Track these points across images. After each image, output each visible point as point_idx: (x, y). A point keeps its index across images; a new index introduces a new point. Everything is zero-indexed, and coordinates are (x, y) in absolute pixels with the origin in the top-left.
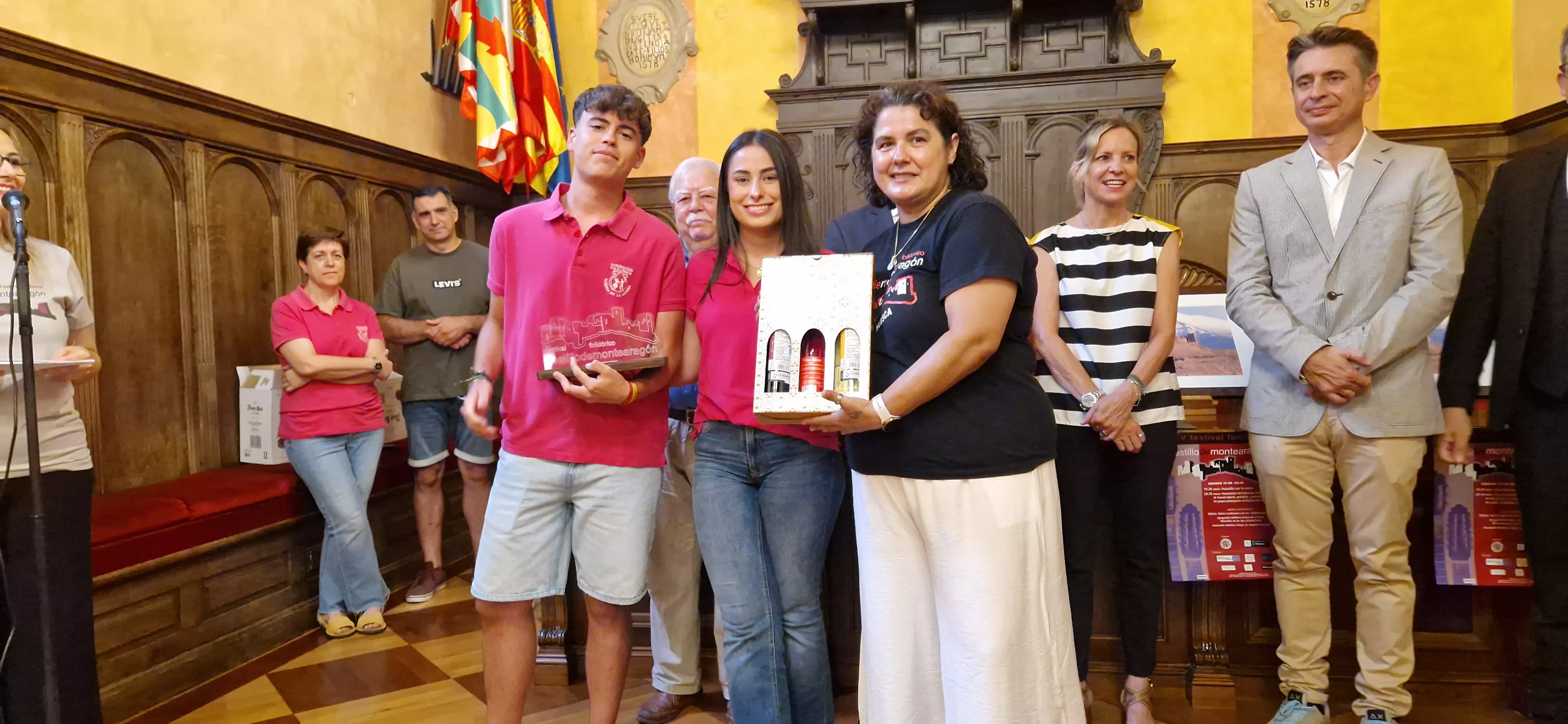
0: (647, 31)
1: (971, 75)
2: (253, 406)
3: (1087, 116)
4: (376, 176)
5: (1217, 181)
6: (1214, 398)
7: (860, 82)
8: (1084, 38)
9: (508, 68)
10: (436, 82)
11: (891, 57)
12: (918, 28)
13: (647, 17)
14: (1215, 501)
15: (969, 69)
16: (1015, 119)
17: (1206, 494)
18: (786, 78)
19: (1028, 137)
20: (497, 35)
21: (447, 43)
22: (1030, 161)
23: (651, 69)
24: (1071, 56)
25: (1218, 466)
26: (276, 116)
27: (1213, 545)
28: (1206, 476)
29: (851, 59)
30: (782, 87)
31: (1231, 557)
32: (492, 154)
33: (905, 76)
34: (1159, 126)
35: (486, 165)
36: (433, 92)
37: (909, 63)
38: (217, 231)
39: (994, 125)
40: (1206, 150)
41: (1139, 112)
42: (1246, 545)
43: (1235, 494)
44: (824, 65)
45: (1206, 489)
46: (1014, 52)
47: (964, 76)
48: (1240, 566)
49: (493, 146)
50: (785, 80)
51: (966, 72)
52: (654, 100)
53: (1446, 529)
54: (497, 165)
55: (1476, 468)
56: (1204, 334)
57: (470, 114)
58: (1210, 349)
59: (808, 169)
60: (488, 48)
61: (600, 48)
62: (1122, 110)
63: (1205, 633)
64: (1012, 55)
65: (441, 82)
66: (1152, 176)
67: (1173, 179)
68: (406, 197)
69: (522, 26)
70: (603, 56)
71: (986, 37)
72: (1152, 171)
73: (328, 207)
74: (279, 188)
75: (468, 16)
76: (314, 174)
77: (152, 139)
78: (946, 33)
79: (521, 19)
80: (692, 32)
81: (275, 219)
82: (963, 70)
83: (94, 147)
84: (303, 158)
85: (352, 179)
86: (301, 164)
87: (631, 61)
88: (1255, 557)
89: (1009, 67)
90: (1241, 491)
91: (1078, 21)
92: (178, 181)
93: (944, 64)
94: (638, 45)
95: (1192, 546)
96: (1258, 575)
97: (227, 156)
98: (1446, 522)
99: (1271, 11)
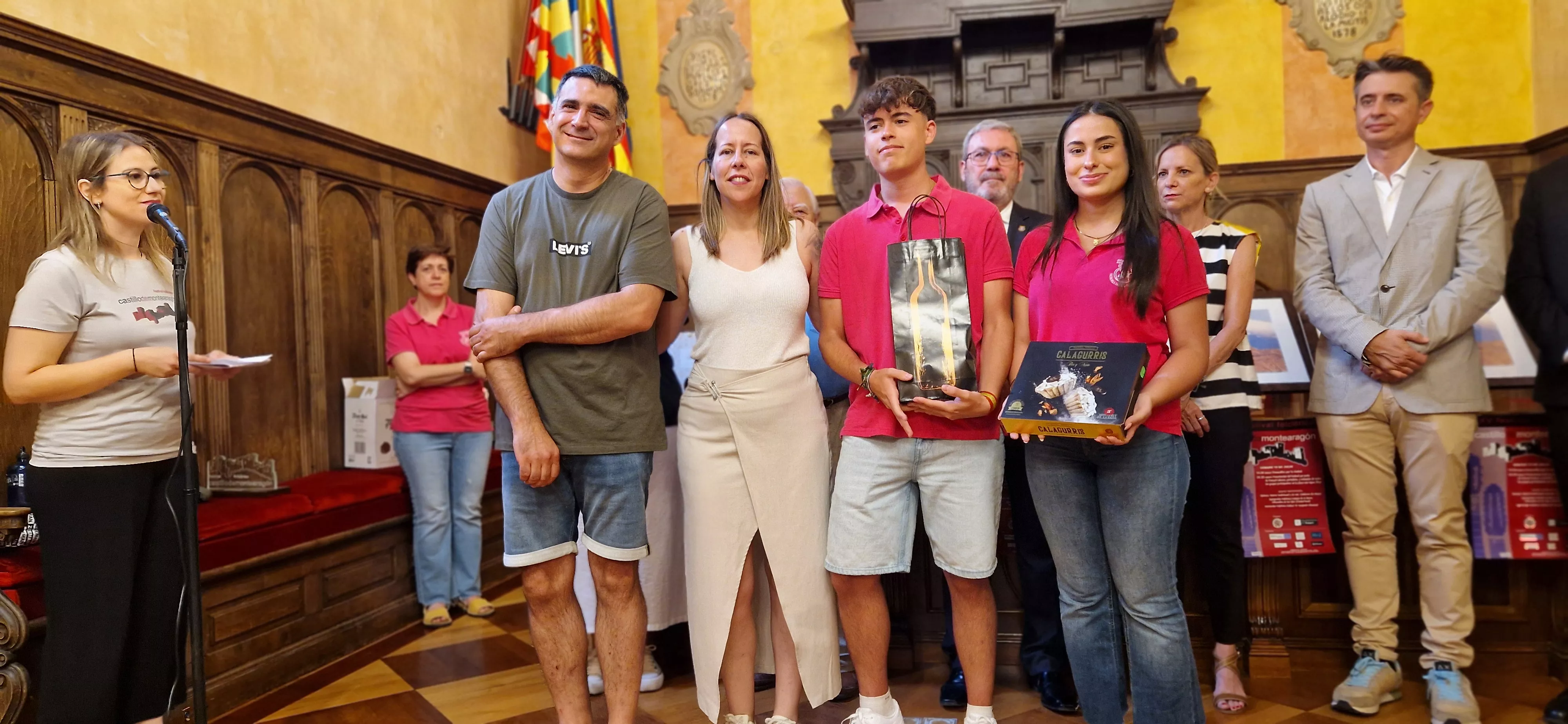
0: (706, 66)
1: (1015, 104)
2: (358, 414)
4: (461, 202)
5: (1253, 201)
8: (1122, 68)
10: (512, 116)
11: (941, 87)
12: (964, 61)
13: (706, 54)
14: (1267, 484)
15: (1013, 98)
17: (1259, 477)
18: (838, 108)
21: (523, 80)
23: (709, 102)
24: (1110, 85)
25: (1268, 452)
26: (378, 147)
27: (1265, 524)
28: (1258, 461)
30: (835, 117)
31: (1282, 535)
33: (952, 105)
36: (509, 125)
37: (956, 93)
38: (327, 253)
40: (1244, 172)
42: (1296, 524)
43: (1285, 477)
45: (1258, 473)
46: (1057, 81)
47: (1008, 105)
48: (1291, 543)
50: (837, 111)
51: (1011, 101)
53: (1482, 508)
55: (1508, 450)
59: (859, 194)
61: (662, 83)
62: (1160, 135)
63: (1259, 609)
64: (1054, 84)
65: (517, 115)
70: (664, 90)
71: (1029, 68)
73: (420, 231)
74: (379, 213)
75: (545, 53)
76: (408, 200)
77: (275, 167)
78: (991, 64)
79: (592, 56)
80: (749, 66)
81: (375, 242)
82: (1008, 100)
83: (227, 174)
84: (398, 184)
85: (441, 205)
86: (400, 192)
87: (691, 94)
88: (1306, 535)
89: (1051, 96)
90: (1290, 474)
91: (1117, 52)
92: (294, 207)
93: (989, 94)
94: (698, 80)
95: (1246, 524)
96: (1311, 551)
97: (335, 183)
98: (1482, 501)
99: (1301, 40)
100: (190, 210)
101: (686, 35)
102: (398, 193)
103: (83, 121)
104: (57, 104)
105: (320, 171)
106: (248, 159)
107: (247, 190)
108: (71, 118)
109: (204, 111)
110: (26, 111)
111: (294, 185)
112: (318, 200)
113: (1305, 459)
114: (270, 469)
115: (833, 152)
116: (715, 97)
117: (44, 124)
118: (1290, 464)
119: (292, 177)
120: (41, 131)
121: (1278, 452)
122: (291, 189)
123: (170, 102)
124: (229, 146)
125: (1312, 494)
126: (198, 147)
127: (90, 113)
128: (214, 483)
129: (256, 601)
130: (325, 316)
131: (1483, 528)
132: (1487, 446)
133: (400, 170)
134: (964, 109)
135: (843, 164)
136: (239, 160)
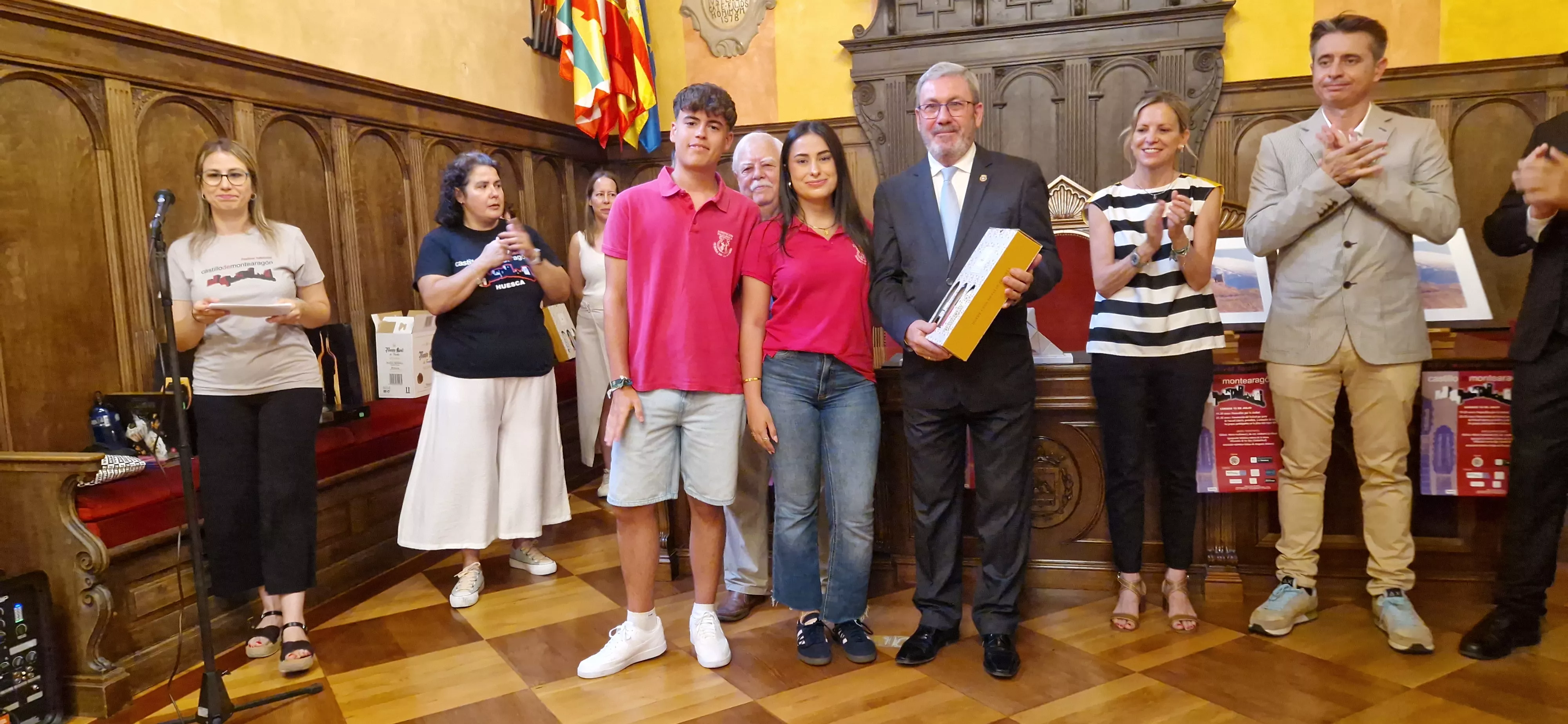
1: (1037, 20)
2: (390, 348)
3: (1150, 57)
4: (487, 137)
5: (1276, 118)
6: (1236, 333)
7: (930, 30)
9: (601, 31)
10: (536, 46)
11: (960, 6)
14: (1225, 424)
15: (1035, 14)
16: (1077, 62)
17: (1218, 418)
18: (859, 28)
19: (1091, 78)
20: (590, 1)
21: (545, 10)
22: (1094, 102)
25: (1229, 394)
26: (404, 90)
27: (1223, 461)
28: (1219, 403)
29: (922, 9)
30: (855, 37)
31: (1238, 472)
32: (588, 112)
33: (972, 24)
34: (1220, 64)
35: (583, 122)
36: (534, 55)
37: (977, 10)
38: (361, 197)
39: (1059, 68)
40: (1265, 87)
41: (1200, 52)
42: (1252, 462)
43: (1244, 417)
44: (895, 15)
45: (1218, 414)
47: (1030, 22)
48: (1246, 481)
49: (589, 105)
50: (858, 31)
52: (735, 53)
53: (1431, 447)
54: (593, 122)
55: (1460, 393)
56: (1232, 275)
57: (568, 76)
58: (1235, 288)
59: (880, 115)
60: (582, 13)
61: (684, 5)
62: (1183, 51)
63: (1218, 539)
64: (1076, 1)
65: (541, 45)
66: (1213, 114)
67: (1234, 116)
68: (514, 154)
70: (686, 11)
72: (1212, 109)
74: (408, 153)
76: (437, 139)
77: (306, 118)
81: (406, 182)
82: (1029, 16)
83: (262, 129)
84: (426, 126)
85: (468, 141)
86: (428, 132)
87: (713, 15)
88: (1260, 472)
89: (1073, 12)
90: (1249, 415)
92: (327, 154)
93: (1010, 10)
94: (720, 0)
95: (1205, 462)
96: (1264, 488)
97: (365, 129)
98: (1432, 441)
102: (425, 133)
103: (127, 92)
104: (102, 78)
105: (349, 118)
106: (281, 113)
107: (281, 143)
108: (116, 90)
109: (237, 71)
110: (75, 88)
111: (326, 134)
112: (349, 146)
113: (1264, 401)
115: (853, 73)
116: (737, 18)
117: (92, 98)
118: (1248, 405)
119: (323, 127)
120: (90, 106)
121: (1238, 394)
122: (323, 138)
123: (205, 65)
124: (263, 103)
125: (1269, 434)
126: (234, 106)
127: (132, 83)
130: (361, 255)
131: (1431, 467)
132: (1438, 389)
133: (427, 111)
134: (985, 27)
135: (864, 85)
136: (273, 115)
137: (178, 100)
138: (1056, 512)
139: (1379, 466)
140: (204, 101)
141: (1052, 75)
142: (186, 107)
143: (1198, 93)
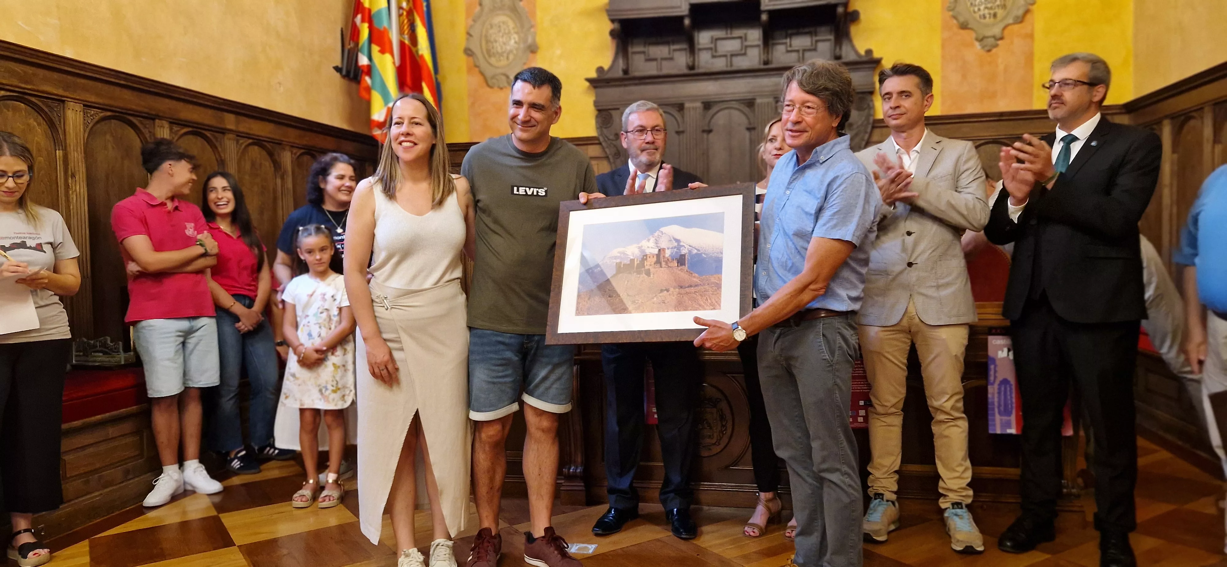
0: (501, 34)
1: (734, 68)
4: (297, 142)
7: (654, 72)
8: (817, 41)
9: (394, 63)
10: (344, 72)
11: (677, 55)
12: (696, 34)
13: (501, 24)
15: (734, 63)
16: (766, 100)
18: (601, 69)
20: (386, 39)
21: (352, 45)
23: (503, 62)
24: (807, 54)
29: (648, 56)
30: (598, 76)
32: (380, 125)
33: (687, 69)
34: (871, 105)
36: (342, 80)
37: (690, 59)
39: (752, 104)
42: (860, 404)
44: (628, 60)
46: (766, 51)
47: (729, 69)
48: (856, 419)
49: (380, 120)
50: (600, 71)
51: (731, 65)
53: (996, 395)
57: (367, 96)
60: (379, 49)
61: (468, 47)
64: (764, 53)
65: (348, 72)
69: (406, 32)
70: (469, 52)
71: (746, 40)
73: (261, 165)
74: (225, 152)
75: (366, 25)
76: (251, 141)
77: (132, 119)
78: (717, 37)
79: (406, 27)
80: (535, 34)
82: (729, 64)
83: (90, 126)
84: (241, 129)
85: (280, 144)
86: (240, 134)
87: (490, 56)
89: (762, 62)
91: (812, 29)
93: (715, 60)
94: (494, 44)
97: (185, 130)
98: (996, 391)
99: (955, 21)
100: (59, 153)
101: (486, 9)
102: (240, 135)
105: (172, 120)
106: (109, 114)
107: (108, 137)
111: (150, 132)
114: (119, 349)
115: (596, 103)
116: (508, 58)
119: (147, 126)
122: (147, 135)
123: (41, 72)
124: (92, 104)
126: (66, 106)
128: (78, 359)
129: (102, 447)
131: (996, 410)
132: (1000, 350)
133: (242, 118)
134: (696, 71)
135: (604, 113)
136: (102, 115)
137: (15, 98)
138: (714, 444)
139: (941, 406)
140: (38, 100)
141: (746, 110)
142: (22, 105)
143: (855, 126)
